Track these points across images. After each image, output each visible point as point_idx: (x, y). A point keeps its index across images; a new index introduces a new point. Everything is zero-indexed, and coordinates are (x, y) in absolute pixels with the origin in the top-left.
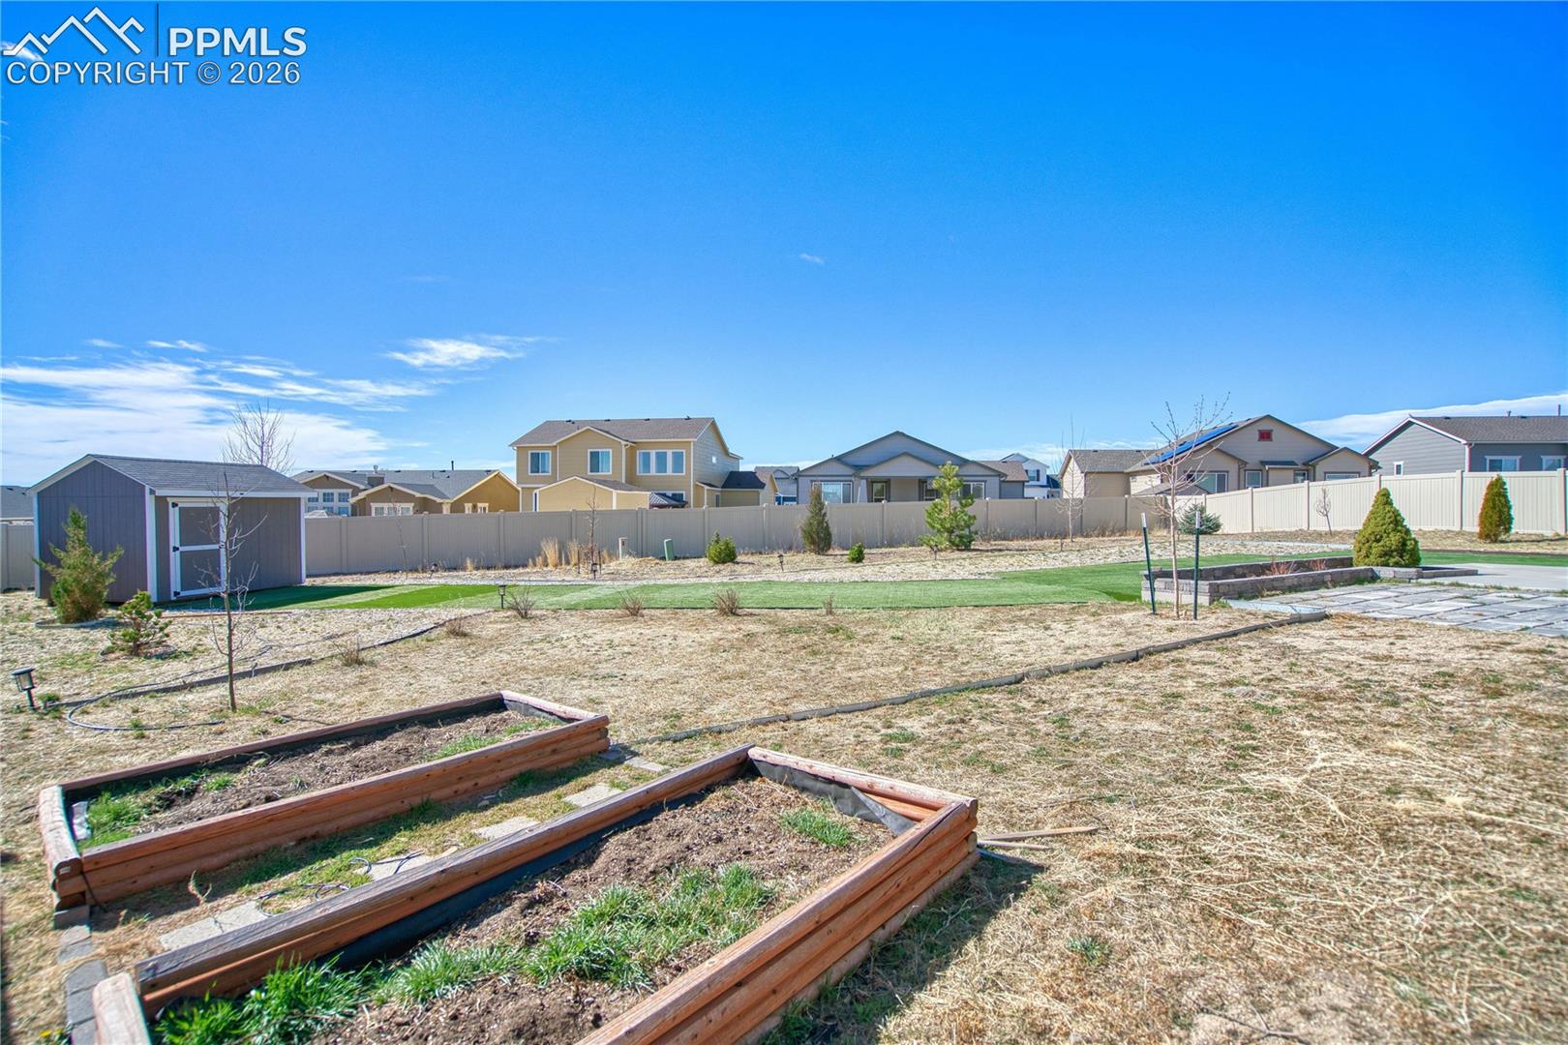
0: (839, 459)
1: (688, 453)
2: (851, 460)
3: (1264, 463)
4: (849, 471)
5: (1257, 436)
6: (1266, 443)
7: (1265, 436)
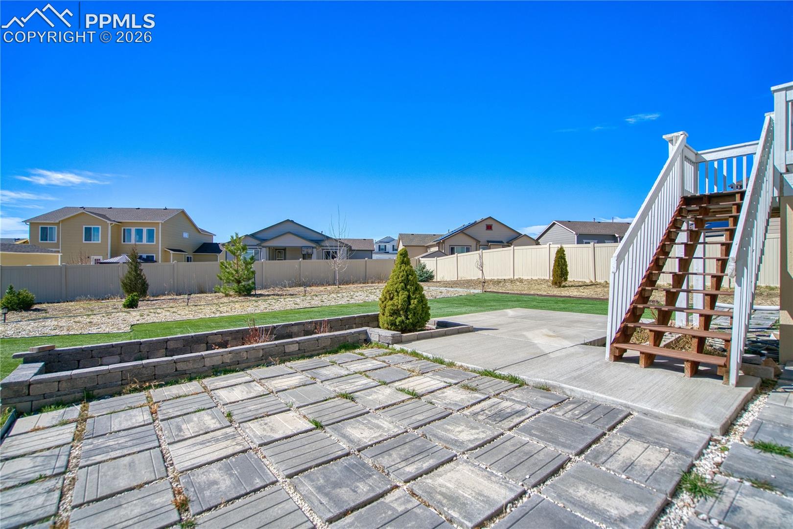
0: (253, 236)
1: (157, 230)
2: (260, 236)
3: (488, 242)
4: (258, 242)
5: (485, 228)
6: (489, 231)
7: (489, 227)
